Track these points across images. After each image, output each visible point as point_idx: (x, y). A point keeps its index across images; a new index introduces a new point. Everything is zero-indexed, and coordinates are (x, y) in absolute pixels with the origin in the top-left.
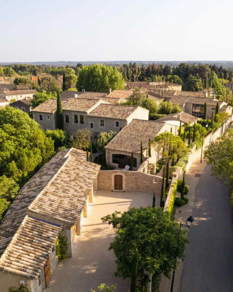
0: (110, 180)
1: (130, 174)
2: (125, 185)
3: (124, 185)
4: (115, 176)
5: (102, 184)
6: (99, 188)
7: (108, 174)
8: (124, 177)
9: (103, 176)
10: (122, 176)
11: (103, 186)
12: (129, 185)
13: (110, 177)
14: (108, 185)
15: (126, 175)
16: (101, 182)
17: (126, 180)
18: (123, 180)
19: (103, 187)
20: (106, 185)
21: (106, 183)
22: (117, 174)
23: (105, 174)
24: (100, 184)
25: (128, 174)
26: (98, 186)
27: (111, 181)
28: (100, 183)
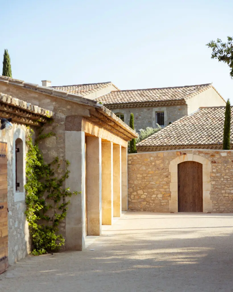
0: (165, 179)
1: (224, 157)
2: (212, 193)
3: (206, 194)
4: (181, 166)
5: (140, 192)
6: (131, 206)
7: (158, 162)
8: (207, 168)
9: (144, 168)
10: (199, 166)
11: (144, 200)
12: (223, 192)
13: (166, 169)
14: (160, 196)
15: (213, 162)
16: (136, 185)
17: (213, 179)
18: (205, 178)
19: (145, 203)
20: (154, 196)
21: (152, 188)
22: (186, 160)
23: (151, 162)
24: (135, 193)
25: (217, 156)
26: (129, 202)
27: (168, 183)
28: (134, 191)
